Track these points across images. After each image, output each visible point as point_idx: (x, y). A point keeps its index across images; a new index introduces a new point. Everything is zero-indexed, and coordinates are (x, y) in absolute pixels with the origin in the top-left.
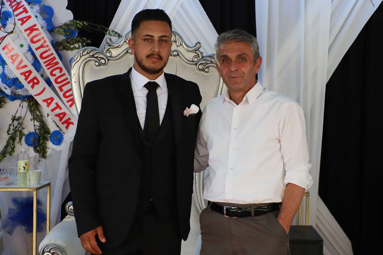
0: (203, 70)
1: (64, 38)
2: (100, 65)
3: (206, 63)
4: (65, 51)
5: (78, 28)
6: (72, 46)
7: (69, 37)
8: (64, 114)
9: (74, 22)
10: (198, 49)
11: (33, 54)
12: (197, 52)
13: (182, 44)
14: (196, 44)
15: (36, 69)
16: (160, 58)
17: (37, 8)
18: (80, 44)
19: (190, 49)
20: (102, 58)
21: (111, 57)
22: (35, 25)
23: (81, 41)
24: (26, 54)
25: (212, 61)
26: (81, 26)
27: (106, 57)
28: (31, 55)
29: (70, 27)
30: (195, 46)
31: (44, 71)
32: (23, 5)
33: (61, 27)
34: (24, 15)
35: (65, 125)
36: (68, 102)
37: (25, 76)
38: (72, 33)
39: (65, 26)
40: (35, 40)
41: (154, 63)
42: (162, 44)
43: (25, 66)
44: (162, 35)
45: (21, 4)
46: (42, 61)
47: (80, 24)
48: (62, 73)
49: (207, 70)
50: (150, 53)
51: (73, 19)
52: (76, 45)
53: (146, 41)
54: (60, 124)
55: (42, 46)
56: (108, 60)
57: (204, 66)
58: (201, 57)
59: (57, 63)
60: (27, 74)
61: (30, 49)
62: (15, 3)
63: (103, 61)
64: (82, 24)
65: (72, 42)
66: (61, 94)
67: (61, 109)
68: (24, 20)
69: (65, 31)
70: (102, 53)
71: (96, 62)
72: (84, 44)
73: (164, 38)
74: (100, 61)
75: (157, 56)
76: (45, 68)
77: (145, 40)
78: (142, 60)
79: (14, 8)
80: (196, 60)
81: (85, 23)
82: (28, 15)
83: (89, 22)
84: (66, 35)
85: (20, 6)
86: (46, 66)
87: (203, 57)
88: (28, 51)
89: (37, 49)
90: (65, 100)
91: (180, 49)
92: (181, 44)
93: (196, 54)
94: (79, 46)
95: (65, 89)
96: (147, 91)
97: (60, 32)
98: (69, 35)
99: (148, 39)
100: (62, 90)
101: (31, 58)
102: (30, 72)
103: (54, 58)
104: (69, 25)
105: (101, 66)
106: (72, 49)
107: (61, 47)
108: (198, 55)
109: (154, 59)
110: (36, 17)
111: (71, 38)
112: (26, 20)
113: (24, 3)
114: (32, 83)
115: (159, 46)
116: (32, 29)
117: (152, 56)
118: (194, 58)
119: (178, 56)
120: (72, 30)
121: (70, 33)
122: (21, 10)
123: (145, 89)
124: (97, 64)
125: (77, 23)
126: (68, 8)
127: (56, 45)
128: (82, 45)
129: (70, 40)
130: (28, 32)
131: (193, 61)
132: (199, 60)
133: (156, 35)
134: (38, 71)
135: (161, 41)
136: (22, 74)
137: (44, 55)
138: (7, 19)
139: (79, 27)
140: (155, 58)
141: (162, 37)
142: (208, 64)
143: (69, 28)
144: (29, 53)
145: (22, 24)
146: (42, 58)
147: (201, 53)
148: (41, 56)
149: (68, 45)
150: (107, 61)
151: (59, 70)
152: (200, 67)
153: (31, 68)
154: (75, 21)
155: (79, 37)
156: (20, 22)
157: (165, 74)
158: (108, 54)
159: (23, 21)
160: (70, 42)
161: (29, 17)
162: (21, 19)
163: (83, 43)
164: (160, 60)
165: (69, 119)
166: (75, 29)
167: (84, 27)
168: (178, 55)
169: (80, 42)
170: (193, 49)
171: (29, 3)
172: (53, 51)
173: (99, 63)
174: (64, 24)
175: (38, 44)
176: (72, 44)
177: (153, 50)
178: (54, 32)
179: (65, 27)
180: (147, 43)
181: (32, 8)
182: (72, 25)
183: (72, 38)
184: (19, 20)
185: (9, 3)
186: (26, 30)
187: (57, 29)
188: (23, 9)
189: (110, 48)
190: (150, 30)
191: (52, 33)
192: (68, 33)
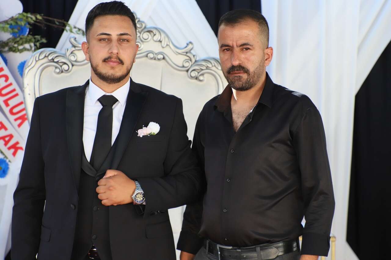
0: (197, 78)
1: (11, 36)
2: (62, 72)
3: (201, 69)
4: (12, 53)
5: (29, 24)
6: (21, 47)
7: (18, 35)
8: (11, 136)
9: (24, 16)
10: (190, 52)
12: (188, 54)
13: (169, 45)
14: (188, 44)
16: (120, 62)
18: (32, 44)
19: (180, 51)
20: (65, 63)
21: (76, 61)
23: (33, 40)
25: (208, 67)
26: (33, 20)
27: (70, 61)
29: (19, 23)
30: (186, 47)
33: (6, 22)
35: (12, 150)
36: (16, 120)
38: (22, 30)
39: (12, 20)
41: (113, 68)
42: (123, 44)
44: (122, 33)
47: (31, 18)
48: (8, 82)
49: (201, 78)
50: (106, 56)
52: (27, 46)
53: (102, 41)
54: (4, 149)
56: (73, 65)
57: (198, 73)
58: (193, 60)
63: (65, 67)
64: (34, 18)
65: (21, 42)
66: (7, 110)
67: (6, 129)
69: (11, 27)
70: (64, 56)
71: (56, 68)
72: (38, 44)
73: (125, 37)
74: (61, 66)
75: (116, 60)
77: (100, 40)
78: (97, 66)
80: (186, 65)
81: (39, 17)
83: (44, 16)
84: (13, 33)
87: (196, 61)
90: (12, 118)
91: (167, 51)
92: (167, 45)
93: (187, 58)
94: (31, 47)
95: (12, 103)
97: (5, 29)
98: (17, 33)
99: (104, 39)
100: (7, 105)
104: (17, 19)
105: (63, 74)
106: (21, 51)
107: (7, 49)
108: (190, 59)
109: (112, 64)
111: (19, 36)
115: (117, 47)
117: (109, 60)
118: (184, 62)
119: (163, 61)
120: (21, 26)
121: (18, 30)
124: (58, 70)
125: (27, 17)
128: (35, 45)
129: (18, 39)
131: (183, 67)
132: (192, 65)
133: (114, 34)
135: (121, 40)
139: (31, 22)
140: (114, 62)
141: (122, 35)
142: (202, 70)
143: (17, 23)
147: (194, 56)
150: (70, 66)
151: (3, 79)
152: (194, 74)
154: (25, 14)
155: (31, 35)
158: (72, 58)
160: (18, 42)
163: (35, 43)
164: (120, 65)
165: (17, 143)
166: (25, 25)
167: (38, 22)
168: (164, 58)
169: (32, 42)
170: (183, 51)
173: (60, 69)
174: (10, 19)
176: (22, 44)
177: (110, 52)
179: (12, 22)
180: (103, 44)
182: (21, 20)
183: (21, 36)
189: (74, 51)
190: (106, 27)
192: (16, 30)
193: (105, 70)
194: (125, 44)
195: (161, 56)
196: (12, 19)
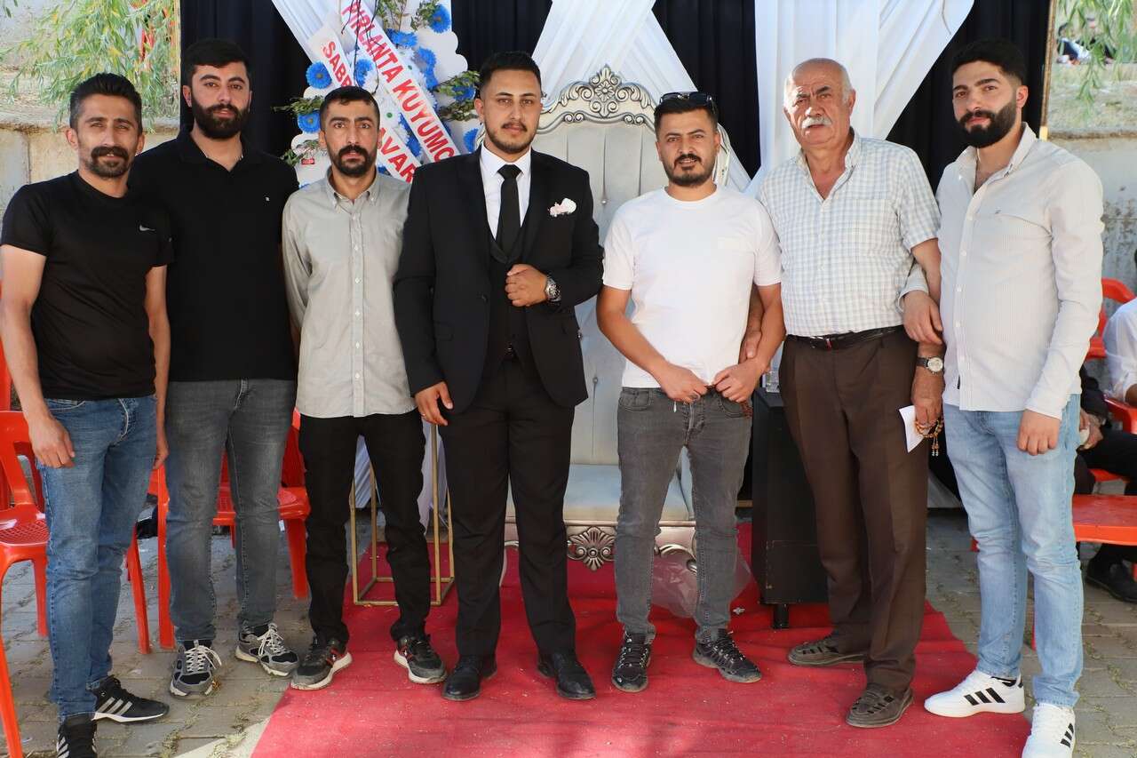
1: (455, 100)
4: (456, 121)
6: (466, 114)
7: (462, 99)
9: (469, 75)
11: (408, 128)
13: (650, 105)
15: (412, 152)
16: (522, 128)
17: (409, 53)
22: (410, 81)
24: (396, 129)
28: (405, 131)
29: (464, 83)
31: (425, 154)
32: (389, 50)
33: (448, 83)
34: (391, 65)
37: (397, 163)
38: (467, 92)
39: (455, 81)
40: (410, 104)
41: (514, 136)
42: (526, 107)
43: (397, 148)
45: (386, 49)
46: (421, 139)
50: (507, 121)
51: (469, 69)
53: (502, 103)
55: (421, 115)
59: (445, 142)
60: (399, 161)
61: (403, 121)
62: (376, 46)
65: (466, 108)
68: (392, 73)
69: (455, 88)
73: (528, 98)
75: (518, 126)
76: (427, 150)
77: (499, 100)
78: (495, 133)
79: (375, 54)
82: (396, 65)
84: (458, 97)
85: (384, 51)
86: (428, 146)
88: (399, 123)
89: (413, 120)
91: (647, 112)
92: (648, 104)
96: (503, 180)
97: (447, 91)
98: (462, 96)
99: (504, 100)
101: (404, 134)
102: (404, 157)
103: (440, 134)
104: (461, 79)
106: (467, 119)
107: (449, 116)
109: (513, 131)
110: (410, 67)
111: (465, 100)
112: (395, 74)
113: (390, 45)
114: (407, 175)
115: (520, 111)
116: (404, 88)
117: (509, 126)
119: (644, 124)
120: (466, 87)
121: (464, 92)
122: (387, 57)
123: (499, 175)
126: (458, 52)
127: (442, 112)
129: (463, 104)
130: (400, 92)
133: (517, 94)
134: (416, 154)
135: (525, 102)
136: (391, 160)
137: (425, 130)
138: (365, 73)
140: (515, 129)
141: (525, 95)
143: (461, 84)
144: (402, 126)
145: (388, 81)
146: (422, 134)
148: (420, 130)
149: (461, 112)
151: (447, 153)
153: (405, 150)
154: (470, 72)
156: (386, 77)
157: (533, 152)
159: (390, 75)
160: (463, 107)
161: (399, 69)
162: (387, 73)
164: (522, 132)
166: (472, 86)
168: (644, 121)
171: (397, 46)
172: (437, 122)
174: (453, 79)
175: (415, 112)
176: (467, 111)
177: (511, 116)
178: (438, 91)
179: (455, 83)
180: (502, 106)
181: (401, 53)
182: (467, 79)
183: (467, 100)
184: (383, 73)
185: (366, 47)
186: (395, 90)
187: (443, 87)
188: (390, 55)
190: (506, 85)
191: (435, 92)
192: (460, 93)
193: (504, 138)
194: (528, 107)
195: (639, 119)
196: (456, 78)
